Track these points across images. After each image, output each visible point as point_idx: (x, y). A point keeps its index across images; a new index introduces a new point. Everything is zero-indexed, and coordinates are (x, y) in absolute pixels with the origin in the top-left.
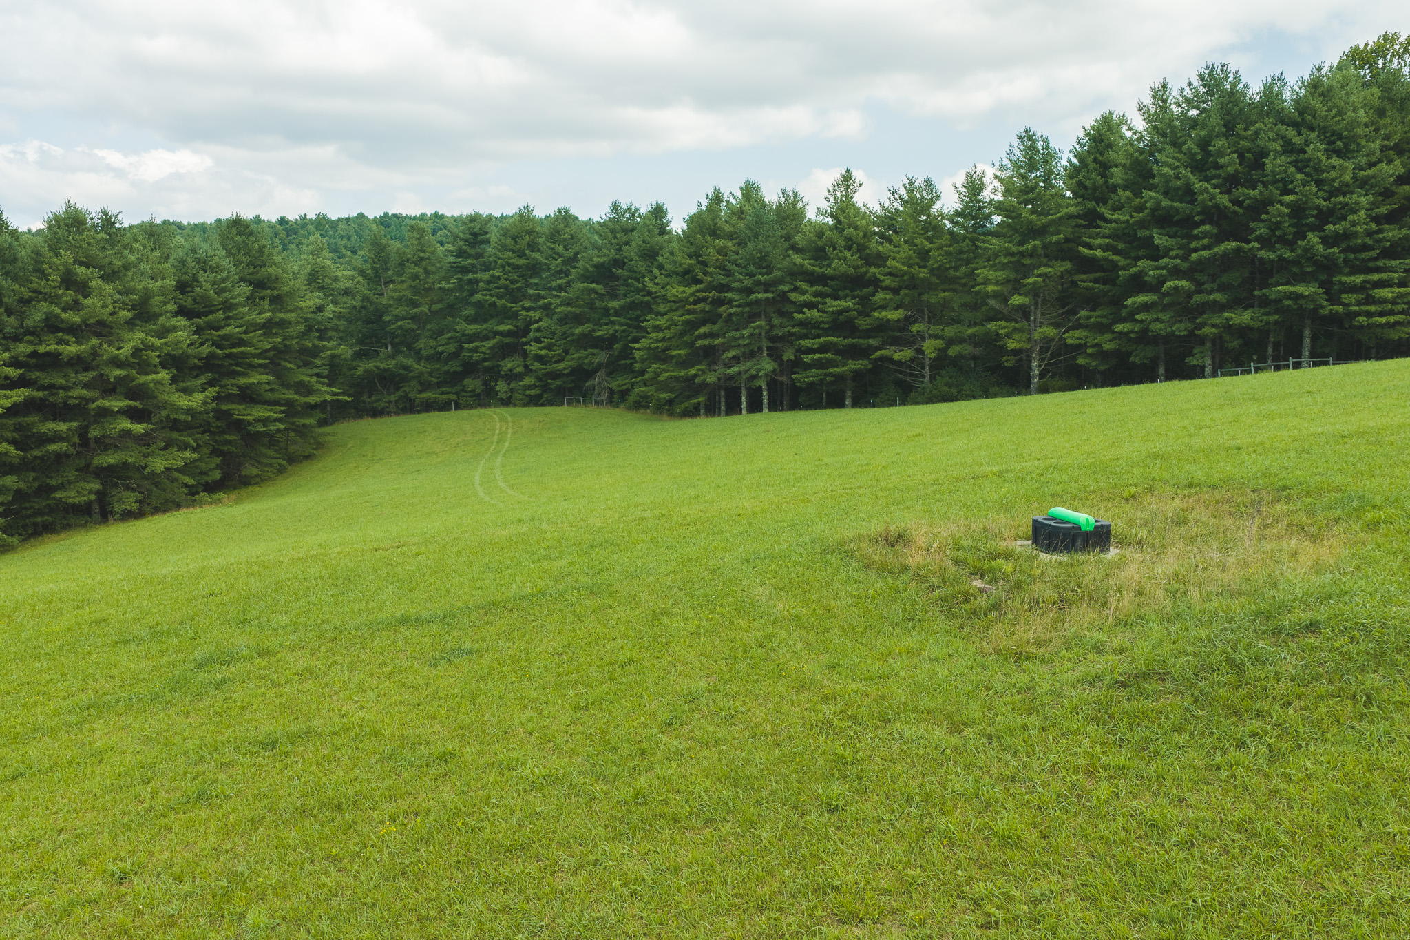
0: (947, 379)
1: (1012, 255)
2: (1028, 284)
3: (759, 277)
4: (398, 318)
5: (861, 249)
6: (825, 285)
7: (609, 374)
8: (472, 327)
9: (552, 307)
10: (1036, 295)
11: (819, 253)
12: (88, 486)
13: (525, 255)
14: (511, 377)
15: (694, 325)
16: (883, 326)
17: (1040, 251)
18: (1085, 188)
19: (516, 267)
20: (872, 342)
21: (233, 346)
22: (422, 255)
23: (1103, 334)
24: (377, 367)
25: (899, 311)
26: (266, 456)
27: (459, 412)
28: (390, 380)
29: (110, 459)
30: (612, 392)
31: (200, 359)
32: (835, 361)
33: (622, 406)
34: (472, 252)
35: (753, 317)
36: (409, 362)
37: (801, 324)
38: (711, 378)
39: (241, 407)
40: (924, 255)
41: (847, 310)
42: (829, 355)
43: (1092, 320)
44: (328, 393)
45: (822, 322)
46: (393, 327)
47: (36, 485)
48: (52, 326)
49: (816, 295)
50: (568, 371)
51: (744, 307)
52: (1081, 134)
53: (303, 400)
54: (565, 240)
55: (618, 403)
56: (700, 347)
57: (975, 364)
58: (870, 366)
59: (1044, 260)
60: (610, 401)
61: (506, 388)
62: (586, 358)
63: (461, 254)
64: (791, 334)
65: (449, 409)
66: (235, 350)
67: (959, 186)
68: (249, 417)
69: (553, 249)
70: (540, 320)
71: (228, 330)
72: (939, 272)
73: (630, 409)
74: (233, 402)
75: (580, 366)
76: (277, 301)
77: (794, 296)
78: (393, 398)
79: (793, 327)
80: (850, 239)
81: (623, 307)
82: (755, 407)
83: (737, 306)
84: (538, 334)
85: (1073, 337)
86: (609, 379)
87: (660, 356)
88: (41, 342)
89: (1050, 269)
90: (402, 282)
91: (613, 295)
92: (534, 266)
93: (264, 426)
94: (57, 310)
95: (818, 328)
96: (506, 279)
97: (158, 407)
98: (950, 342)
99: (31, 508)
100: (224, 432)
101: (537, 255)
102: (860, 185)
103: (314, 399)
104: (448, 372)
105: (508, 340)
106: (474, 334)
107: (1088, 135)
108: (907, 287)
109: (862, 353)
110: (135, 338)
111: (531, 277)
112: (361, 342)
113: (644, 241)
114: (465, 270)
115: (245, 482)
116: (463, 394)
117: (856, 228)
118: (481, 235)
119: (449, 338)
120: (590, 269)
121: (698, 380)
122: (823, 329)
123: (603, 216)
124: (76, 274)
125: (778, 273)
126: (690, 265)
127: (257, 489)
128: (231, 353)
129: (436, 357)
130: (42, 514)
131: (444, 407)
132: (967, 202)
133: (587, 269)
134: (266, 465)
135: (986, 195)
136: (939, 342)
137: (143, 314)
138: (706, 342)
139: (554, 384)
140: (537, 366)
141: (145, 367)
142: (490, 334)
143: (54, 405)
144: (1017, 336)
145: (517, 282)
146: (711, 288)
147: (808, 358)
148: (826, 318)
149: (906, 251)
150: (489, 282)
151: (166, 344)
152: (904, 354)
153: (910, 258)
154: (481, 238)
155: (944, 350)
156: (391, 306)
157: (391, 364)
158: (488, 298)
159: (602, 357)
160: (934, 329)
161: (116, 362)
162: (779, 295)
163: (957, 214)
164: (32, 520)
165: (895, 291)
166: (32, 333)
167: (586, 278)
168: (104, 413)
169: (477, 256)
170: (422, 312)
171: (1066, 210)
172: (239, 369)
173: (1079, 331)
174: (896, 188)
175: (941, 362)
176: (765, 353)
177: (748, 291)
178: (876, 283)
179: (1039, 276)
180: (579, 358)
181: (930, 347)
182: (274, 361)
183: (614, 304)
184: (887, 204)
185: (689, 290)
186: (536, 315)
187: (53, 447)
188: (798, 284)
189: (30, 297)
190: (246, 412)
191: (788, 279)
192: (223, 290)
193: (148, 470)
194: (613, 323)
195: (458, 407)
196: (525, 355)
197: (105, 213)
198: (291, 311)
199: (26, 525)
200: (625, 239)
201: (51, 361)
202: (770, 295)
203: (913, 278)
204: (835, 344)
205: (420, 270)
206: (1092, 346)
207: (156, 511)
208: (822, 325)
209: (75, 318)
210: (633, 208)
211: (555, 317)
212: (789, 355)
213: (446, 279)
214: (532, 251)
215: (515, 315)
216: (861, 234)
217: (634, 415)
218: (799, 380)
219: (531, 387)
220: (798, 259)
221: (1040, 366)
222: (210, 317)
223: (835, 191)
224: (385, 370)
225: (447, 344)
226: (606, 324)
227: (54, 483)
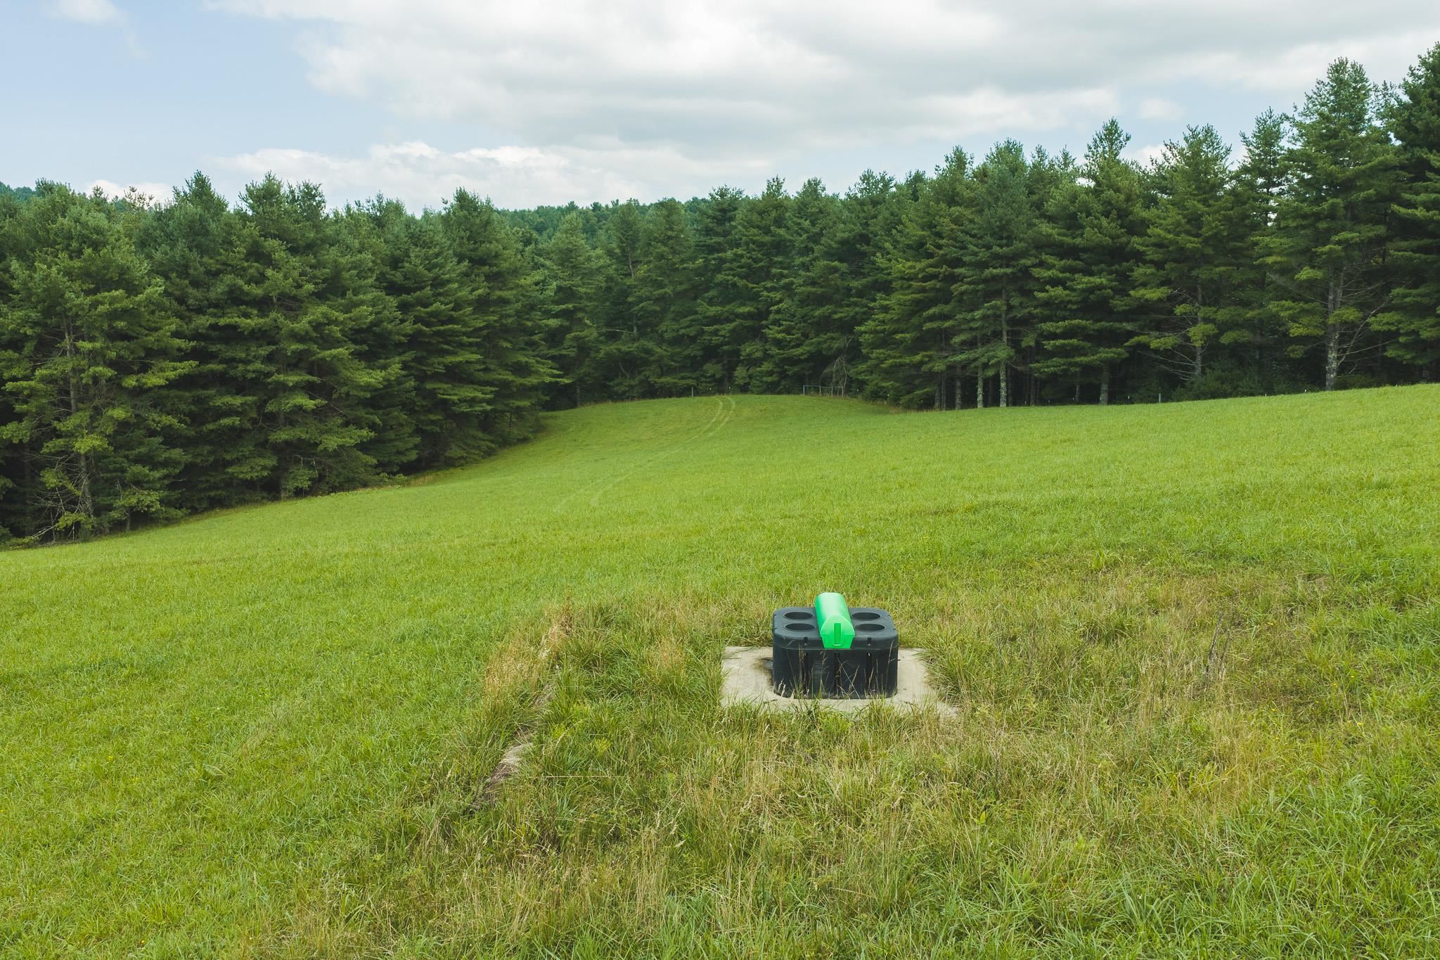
0: (1218, 373)
1: (1305, 217)
2: (1322, 253)
3: (996, 249)
4: (641, 300)
5: (1123, 214)
6: (1078, 258)
7: (849, 361)
8: (713, 309)
9: (794, 287)
10: (1338, 269)
11: (1071, 221)
12: (262, 462)
13: (770, 231)
14: (752, 362)
15: (920, 306)
16: (1144, 308)
17: (1342, 212)
18: (1416, 131)
19: (761, 245)
20: (1128, 326)
21: (443, 323)
22: (670, 233)
23: (1423, 317)
24: (619, 350)
25: (1162, 289)
26: (475, 438)
27: (697, 398)
28: (631, 364)
29: (282, 435)
30: (851, 380)
31: (405, 335)
32: (1083, 348)
33: (860, 396)
34: (719, 229)
35: (989, 296)
36: (650, 345)
37: (1047, 304)
38: (939, 366)
39: (445, 386)
40: (1195, 220)
41: (1101, 287)
42: (1074, 341)
43: (1408, 300)
44: (548, 375)
45: (1070, 302)
46: (636, 308)
47: (212, 459)
48: (235, 298)
49: (1063, 270)
50: (805, 356)
51: (978, 284)
52: (1416, 63)
53: (520, 381)
54: (812, 214)
55: (856, 393)
56: (928, 331)
57: (1261, 355)
58: (1127, 355)
59: (1349, 224)
60: (848, 390)
61: (744, 374)
62: (825, 342)
63: (708, 232)
64: (1031, 316)
65: (688, 395)
66: (442, 328)
67: (1249, 135)
68: (452, 397)
69: (799, 224)
70: (781, 301)
71: (436, 306)
72: (1215, 240)
73: (866, 399)
74: (441, 381)
75: (819, 352)
76: (496, 278)
77: (1037, 272)
78: (634, 382)
79: (1035, 308)
80: (1109, 203)
81: (865, 287)
82: (992, 400)
83: (970, 283)
84: (777, 317)
85: (1379, 322)
86: (849, 366)
87: (885, 341)
88: (223, 315)
89: (1354, 235)
90: (649, 262)
91: (857, 274)
92: (779, 243)
93: (470, 406)
94: (240, 282)
95: (1065, 308)
96: (750, 258)
97: (338, 383)
98: (1224, 327)
99: (207, 481)
100: (429, 411)
101: (782, 231)
102: (1128, 139)
103: (533, 380)
104: (688, 357)
105: (748, 323)
106: (715, 316)
107: (1424, 63)
108: (1175, 261)
109: (1114, 338)
110: (318, 311)
111: (776, 255)
112: (608, 325)
113: (892, 214)
114: (712, 249)
115: (451, 464)
116: (703, 379)
117: (1117, 190)
118: (730, 211)
119: (691, 321)
120: (835, 246)
121: (925, 368)
122: (1070, 310)
123: (852, 187)
124: (263, 247)
125: (1019, 245)
126: (923, 237)
127: (459, 470)
128: (439, 331)
129: (677, 341)
130: (218, 489)
131: (684, 392)
132: (1259, 155)
133: (830, 246)
134: (474, 447)
135: (1285, 144)
136: (1210, 326)
137: (332, 288)
138: (934, 325)
139: (792, 370)
140: (774, 350)
141: (328, 342)
142: (732, 317)
143: (234, 379)
144: (1305, 320)
145: (761, 260)
146: (945, 261)
147: (1049, 345)
148: (1074, 297)
149: (1174, 215)
150: (732, 261)
151: (350, 318)
152: (1167, 341)
153: (1178, 224)
154: (729, 214)
155: (1217, 336)
156: (635, 286)
157: (632, 347)
158: (730, 277)
159: (840, 342)
160: (1203, 312)
161: (296, 337)
162: (1020, 270)
163: (1245, 170)
164: (207, 494)
165: (1159, 265)
166: (216, 306)
167: (830, 255)
168: (284, 388)
169: (726, 234)
170: (666, 293)
171: (1381, 158)
172: (446, 347)
173: (1391, 314)
174: (1175, 142)
175: (1213, 349)
176: (1005, 338)
177: (983, 265)
178: (1139, 257)
179: (1339, 243)
180: (819, 343)
181: (1197, 333)
182: (488, 340)
183: (856, 284)
184: (1161, 160)
185: (919, 266)
186: (777, 296)
187: (226, 421)
188: (1044, 257)
189: (218, 269)
190: (452, 392)
191: (1033, 252)
192: (435, 266)
193: (321, 447)
194: (855, 304)
195: (697, 393)
196: (765, 339)
197: (307, 186)
198: (512, 289)
199: (202, 499)
200: (873, 212)
201: (231, 335)
202: (1009, 270)
203: (1182, 249)
204: (1084, 328)
205: (665, 249)
206: (1407, 334)
207: (334, 489)
208: (1069, 306)
209: (257, 291)
210: (887, 177)
211: (796, 298)
212: (1029, 341)
213: (693, 259)
214: (779, 227)
215: (755, 297)
216: (1122, 197)
217: (870, 406)
218: (1038, 370)
219: (770, 373)
220: (1046, 228)
221: (1339, 358)
222: (418, 293)
223: (1096, 147)
224: (628, 353)
225: (689, 327)
226: (848, 306)
227: (228, 457)
